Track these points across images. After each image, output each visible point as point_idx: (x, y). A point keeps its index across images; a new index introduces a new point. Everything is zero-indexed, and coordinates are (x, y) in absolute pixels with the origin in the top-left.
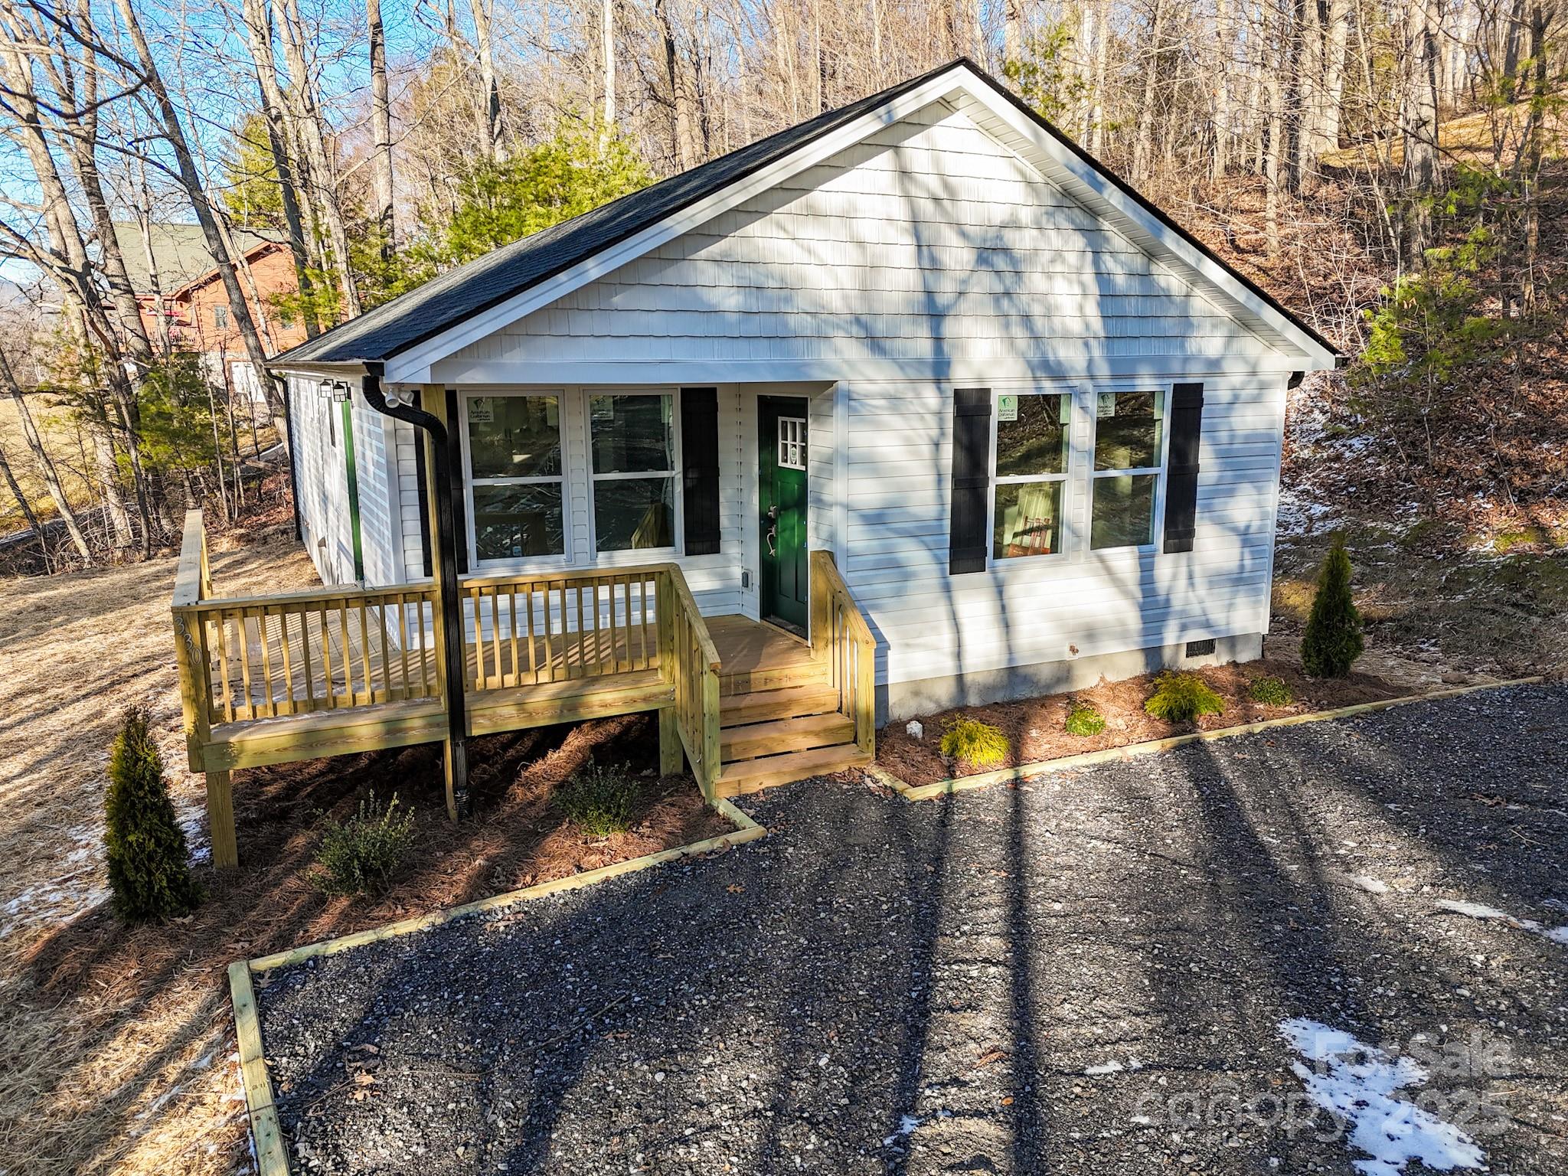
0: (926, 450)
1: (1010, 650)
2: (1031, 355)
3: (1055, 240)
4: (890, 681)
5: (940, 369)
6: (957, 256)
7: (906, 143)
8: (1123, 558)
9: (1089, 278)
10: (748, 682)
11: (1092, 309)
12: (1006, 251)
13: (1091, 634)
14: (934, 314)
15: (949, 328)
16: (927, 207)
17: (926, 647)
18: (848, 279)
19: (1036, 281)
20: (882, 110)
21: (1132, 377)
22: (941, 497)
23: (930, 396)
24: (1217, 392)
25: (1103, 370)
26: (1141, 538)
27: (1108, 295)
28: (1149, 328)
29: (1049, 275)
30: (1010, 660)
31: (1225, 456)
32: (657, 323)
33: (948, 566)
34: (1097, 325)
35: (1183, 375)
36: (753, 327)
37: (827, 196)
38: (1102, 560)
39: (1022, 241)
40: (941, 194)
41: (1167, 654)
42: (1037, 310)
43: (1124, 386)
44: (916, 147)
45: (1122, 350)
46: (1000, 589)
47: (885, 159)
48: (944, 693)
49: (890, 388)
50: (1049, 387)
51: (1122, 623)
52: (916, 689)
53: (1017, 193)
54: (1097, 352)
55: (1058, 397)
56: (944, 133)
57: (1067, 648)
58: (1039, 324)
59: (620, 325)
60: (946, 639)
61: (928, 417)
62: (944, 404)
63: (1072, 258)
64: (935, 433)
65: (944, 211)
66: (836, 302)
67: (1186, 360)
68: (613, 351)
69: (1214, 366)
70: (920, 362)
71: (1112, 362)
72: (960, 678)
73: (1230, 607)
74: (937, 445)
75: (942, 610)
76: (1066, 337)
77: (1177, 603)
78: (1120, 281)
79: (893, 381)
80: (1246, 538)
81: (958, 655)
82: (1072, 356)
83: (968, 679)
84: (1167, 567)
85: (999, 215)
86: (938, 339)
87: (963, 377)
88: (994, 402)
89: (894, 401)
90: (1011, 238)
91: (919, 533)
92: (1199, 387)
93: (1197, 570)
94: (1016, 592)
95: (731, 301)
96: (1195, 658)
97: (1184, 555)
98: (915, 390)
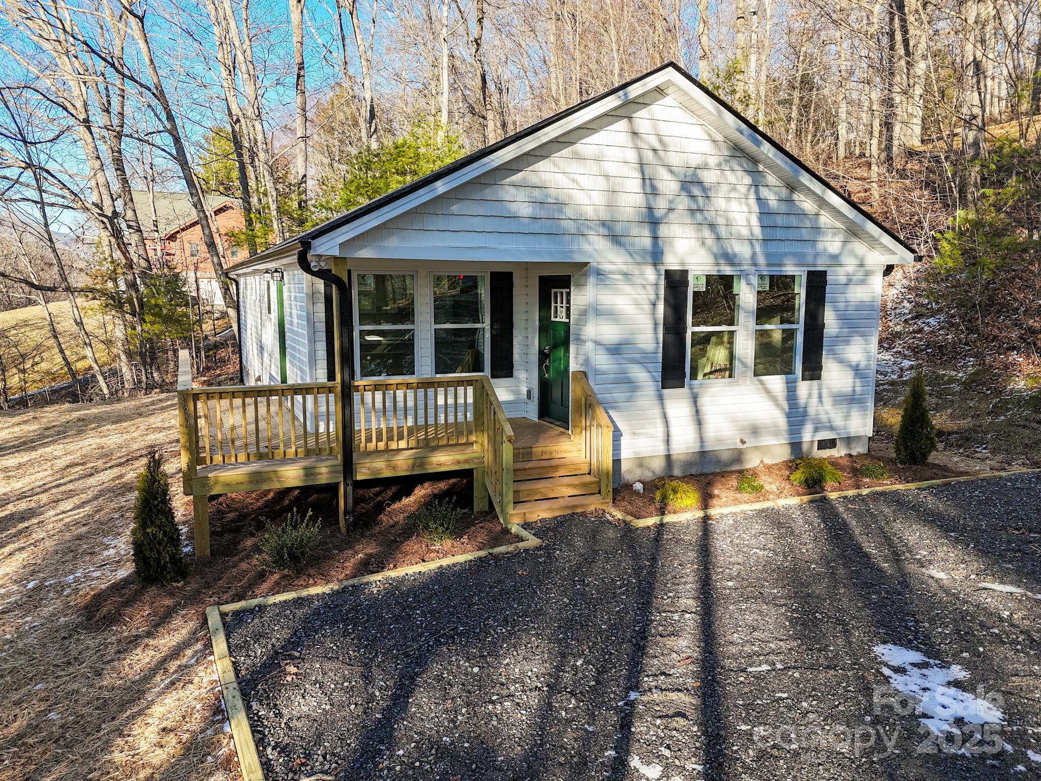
0: (647, 307)
1: (702, 440)
2: (715, 249)
3: (731, 177)
4: (623, 457)
5: (656, 255)
6: (669, 185)
7: (635, 115)
8: (776, 383)
9: (752, 201)
10: (531, 453)
11: (755, 221)
12: (700, 183)
13: (755, 431)
14: (653, 221)
15: (663, 231)
16: (649, 156)
17: (646, 435)
18: (599, 199)
19: (719, 203)
20: (621, 93)
21: (780, 265)
22: (657, 339)
23: (650, 274)
24: (836, 276)
25: (761, 260)
26: (787, 370)
27: (765, 213)
28: (791, 234)
29: (728, 199)
30: (702, 446)
31: (844, 318)
32: (478, 224)
33: (660, 383)
34: (757, 231)
35: (815, 265)
36: (536, 227)
37: (588, 145)
38: (762, 383)
39: (709, 177)
40: (657, 146)
41: (805, 447)
42: (721, 221)
43: (775, 271)
44: (642, 119)
45: (774, 248)
46: (695, 399)
47: (622, 125)
48: (658, 465)
49: (624, 268)
50: (727, 270)
51: (776, 425)
52: (640, 462)
53: (707, 147)
54: (758, 249)
55: (732, 277)
56: (661, 109)
57: (738, 441)
58: (722, 230)
59: (455, 224)
60: (660, 431)
61: (649, 287)
62: (659, 279)
63: (743, 189)
64: (653, 297)
65: (659, 158)
66: (590, 212)
67: (817, 255)
68: (450, 241)
69: (835, 259)
70: (644, 250)
71: (767, 255)
72: (668, 457)
73: (847, 417)
74: (654, 305)
75: (657, 412)
76: (740, 238)
77: (812, 414)
78: (773, 203)
79: (626, 263)
80: (857, 370)
81: (668, 442)
82: (742, 250)
83: (674, 457)
84: (804, 388)
85: (695, 161)
86: (655, 238)
87: (672, 262)
88: (691, 278)
89: (627, 277)
90: (703, 175)
91: (643, 360)
92: (824, 273)
93: (825, 392)
94: (706, 401)
95: (525, 210)
96: (824, 451)
97: (815, 382)
98: (640, 269)
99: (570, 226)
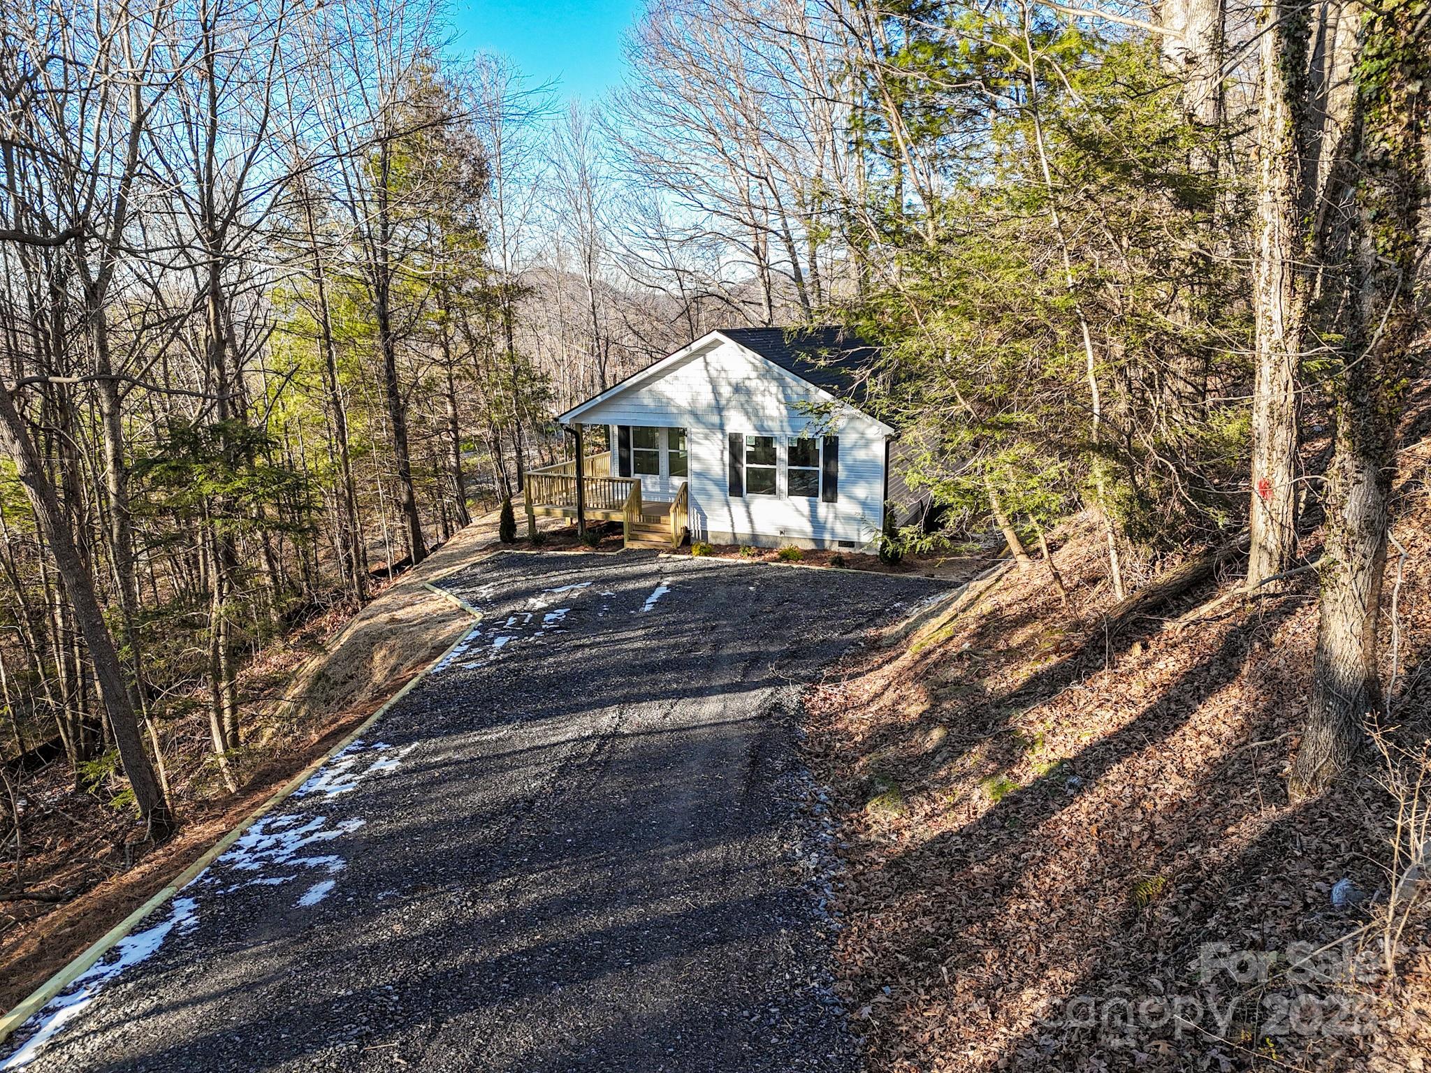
0: (718, 453)
1: (752, 527)
2: (757, 423)
3: (766, 384)
4: (708, 530)
5: (721, 427)
6: (726, 391)
7: (705, 355)
8: (802, 502)
9: (781, 396)
11: (782, 407)
12: (745, 388)
13: (789, 529)
14: (719, 409)
15: (725, 413)
16: (715, 376)
17: (720, 521)
18: (688, 398)
19: (758, 398)
22: (724, 470)
23: (720, 436)
24: (846, 441)
25: (789, 430)
26: (812, 493)
27: (788, 403)
29: (764, 396)
30: (753, 532)
31: (851, 468)
33: (728, 494)
34: (785, 412)
35: (828, 433)
36: (659, 411)
37: (681, 372)
38: (793, 500)
39: (753, 384)
40: (721, 370)
41: (827, 544)
42: (759, 408)
44: (710, 356)
45: (796, 422)
46: (747, 506)
47: (699, 360)
48: (728, 540)
49: (704, 432)
50: (767, 435)
51: (801, 527)
52: (718, 535)
54: (785, 424)
55: (771, 438)
56: (716, 351)
57: (777, 532)
58: (761, 413)
60: (728, 520)
61: (719, 443)
62: (724, 438)
63: (773, 390)
64: (722, 448)
65: (722, 376)
66: (684, 405)
69: (842, 431)
70: (715, 425)
71: (792, 426)
72: (734, 534)
73: (858, 530)
74: (722, 453)
75: (726, 509)
76: (772, 418)
77: (829, 525)
78: (794, 398)
79: (705, 430)
80: (864, 504)
81: (733, 526)
82: (774, 424)
83: (738, 536)
84: (823, 509)
85: (742, 376)
86: (721, 417)
87: (730, 429)
88: (744, 438)
89: (706, 437)
90: (747, 383)
91: (717, 483)
92: (836, 439)
93: (839, 512)
94: (753, 508)
95: (652, 403)
96: (842, 548)
97: (831, 504)
98: (714, 434)
99: (675, 411)
